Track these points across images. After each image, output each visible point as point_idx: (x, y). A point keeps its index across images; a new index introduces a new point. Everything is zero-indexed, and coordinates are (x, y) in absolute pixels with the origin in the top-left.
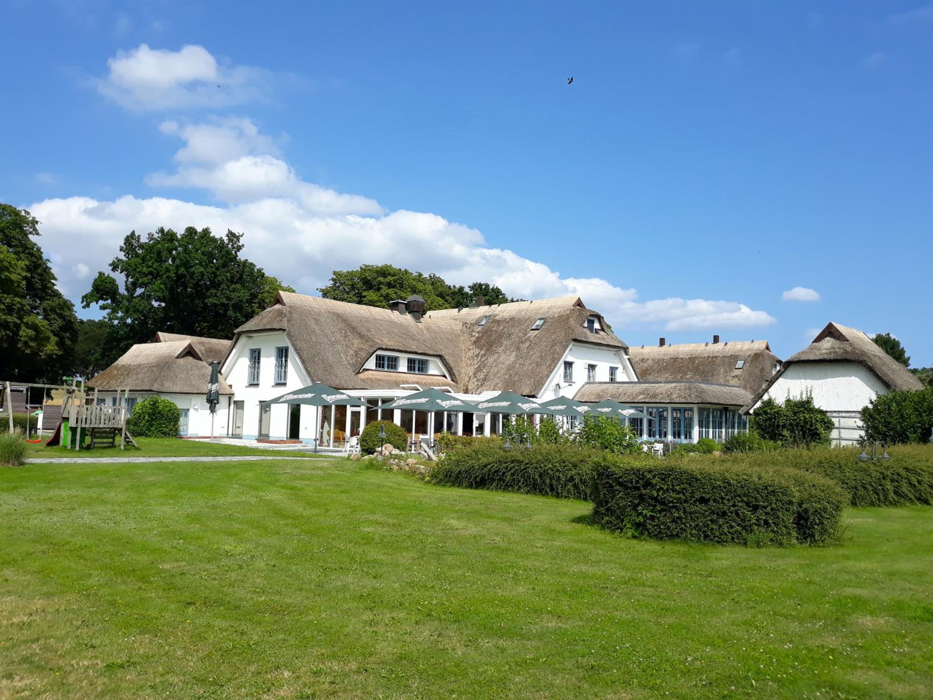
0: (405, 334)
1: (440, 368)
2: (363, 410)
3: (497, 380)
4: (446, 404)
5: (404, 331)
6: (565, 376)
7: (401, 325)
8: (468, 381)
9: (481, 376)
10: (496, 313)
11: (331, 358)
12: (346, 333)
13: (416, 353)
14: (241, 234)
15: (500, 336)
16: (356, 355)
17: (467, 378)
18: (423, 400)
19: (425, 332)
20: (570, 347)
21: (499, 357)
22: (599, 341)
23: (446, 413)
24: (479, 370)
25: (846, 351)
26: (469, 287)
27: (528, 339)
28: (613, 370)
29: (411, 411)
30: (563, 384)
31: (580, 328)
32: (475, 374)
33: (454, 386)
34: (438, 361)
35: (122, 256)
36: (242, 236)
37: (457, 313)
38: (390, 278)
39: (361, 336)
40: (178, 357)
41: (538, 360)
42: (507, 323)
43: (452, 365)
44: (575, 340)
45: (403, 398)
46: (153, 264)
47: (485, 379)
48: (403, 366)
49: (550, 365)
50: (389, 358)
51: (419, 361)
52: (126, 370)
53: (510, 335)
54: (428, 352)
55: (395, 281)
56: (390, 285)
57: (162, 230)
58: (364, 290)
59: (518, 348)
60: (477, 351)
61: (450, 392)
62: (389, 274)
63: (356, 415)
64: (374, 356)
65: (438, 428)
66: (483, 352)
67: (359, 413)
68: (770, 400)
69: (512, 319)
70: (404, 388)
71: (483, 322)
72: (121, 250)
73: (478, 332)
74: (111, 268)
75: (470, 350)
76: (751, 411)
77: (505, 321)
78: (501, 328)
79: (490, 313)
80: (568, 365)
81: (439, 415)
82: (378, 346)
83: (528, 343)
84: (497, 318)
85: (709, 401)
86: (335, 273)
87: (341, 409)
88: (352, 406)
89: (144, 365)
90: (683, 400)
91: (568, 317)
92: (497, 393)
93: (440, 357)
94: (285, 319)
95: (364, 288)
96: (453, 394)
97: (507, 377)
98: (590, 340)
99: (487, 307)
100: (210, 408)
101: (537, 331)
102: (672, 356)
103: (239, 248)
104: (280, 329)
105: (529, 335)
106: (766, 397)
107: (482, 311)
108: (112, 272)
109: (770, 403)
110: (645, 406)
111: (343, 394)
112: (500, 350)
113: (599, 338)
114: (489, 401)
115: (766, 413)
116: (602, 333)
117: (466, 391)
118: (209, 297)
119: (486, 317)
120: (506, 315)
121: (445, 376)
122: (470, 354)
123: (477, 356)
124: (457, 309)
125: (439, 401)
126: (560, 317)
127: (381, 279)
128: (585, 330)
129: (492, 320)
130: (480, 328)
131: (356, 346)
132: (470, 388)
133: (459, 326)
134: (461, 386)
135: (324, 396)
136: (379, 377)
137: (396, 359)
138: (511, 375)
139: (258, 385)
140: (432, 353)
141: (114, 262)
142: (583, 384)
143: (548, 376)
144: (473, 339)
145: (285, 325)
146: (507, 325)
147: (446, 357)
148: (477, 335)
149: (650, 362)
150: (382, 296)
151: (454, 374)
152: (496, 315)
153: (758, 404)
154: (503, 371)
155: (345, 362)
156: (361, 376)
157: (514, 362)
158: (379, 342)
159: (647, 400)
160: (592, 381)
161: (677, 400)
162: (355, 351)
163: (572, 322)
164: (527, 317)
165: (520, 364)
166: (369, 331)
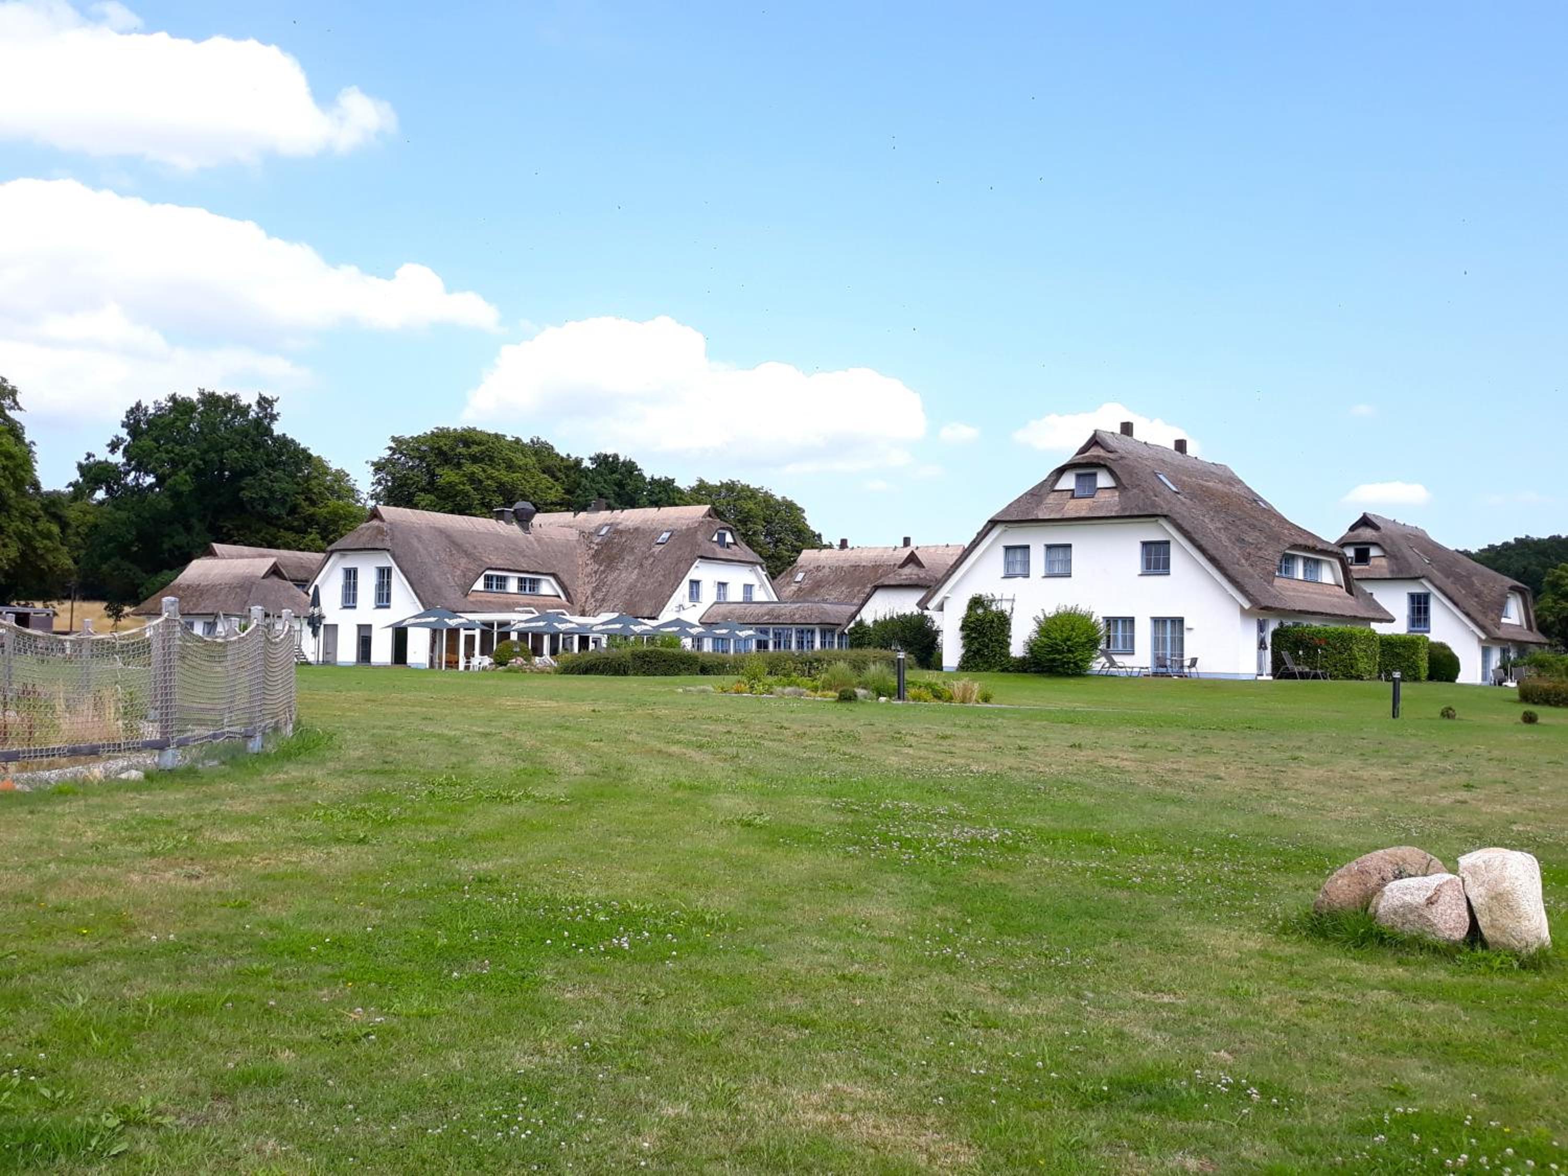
0: (514, 550)
1: (553, 587)
2: (477, 633)
3: (616, 601)
4: (562, 627)
5: (512, 546)
6: (691, 594)
7: (508, 539)
8: (586, 602)
9: (599, 596)
10: (619, 520)
11: (438, 579)
12: (451, 551)
13: (528, 572)
14: (275, 398)
15: (622, 550)
16: (464, 576)
17: (584, 599)
18: (542, 624)
19: (536, 544)
20: (696, 564)
21: (619, 575)
22: (729, 557)
23: (561, 635)
24: (597, 589)
25: (919, 578)
26: (591, 459)
27: (652, 555)
28: (748, 588)
29: (527, 635)
30: (687, 604)
31: (708, 544)
32: (592, 594)
33: (569, 607)
34: (552, 580)
35: (124, 433)
36: (276, 401)
37: (572, 519)
38: (475, 449)
39: (467, 554)
40: (264, 577)
41: (661, 578)
42: (631, 534)
43: (567, 583)
44: (702, 557)
45: (521, 621)
46: (173, 447)
47: (603, 600)
48: (512, 586)
49: (673, 585)
50: (498, 577)
51: (530, 580)
52: (196, 591)
53: (633, 548)
54: (540, 571)
55: (482, 452)
56: (474, 459)
57: (173, 398)
58: (438, 466)
59: (641, 565)
60: (597, 567)
61: (564, 614)
62: (474, 442)
63: (470, 640)
64: (482, 577)
65: (554, 652)
66: (602, 568)
67: (473, 636)
68: (861, 620)
69: (636, 529)
70: (519, 612)
71: (603, 532)
72: (123, 426)
73: (597, 544)
74: (109, 449)
75: (587, 565)
76: (846, 631)
77: (627, 531)
78: (624, 540)
79: (612, 521)
80: (695, 583)
81: (554, 639)
82: (488, 566)
83: (652, 559)
84: (620, 527)
85: (828, 621)
86: (394, 439)
87: (453, 633)
88: (465, 629)
89: (220, 584)
90: (803, 621)
91: (696, 530)
92: (616, 615)
93: (554, 575)
94: (388, 538)
95: (438, 462)
96: (568, 617)
97: (628, 597)
98: (719, 557)
99: (608, 512)
100: (313, 632)
101: (662, 546)
102: (853, 563)
103: (274, 418)
104: (384, 549)
105: (654, 549)
106: (858, 618)
107: (603, 518)
108: (110, 455)
109: (860, 624)
110: (771, 627)
111: (460, 617)
112: (621, 566)
113: (730, 554)
114: (603, 624)
115: (857, 632)
116: (734, 547)
117: (583, 614)
118: (243, 489)
119: (607, 525)
120: (630, 524)
121: (559, 596)
122: (588, 569)
123: (595, 572)
124: (572, 514)
125: (556, 624)
126: (688, 529)
127: (461, 449)
128: (714, 545)
129: (616, 531)
130: (598, 540)
131: (462, 565)
132: (587, 609)
133: (573, 535)
134: (578, 608)
135: (447, 620)
136: (488, 599)
137: (503, 579)
138: (631, 596)
139: (355, 607)
140: (544, 571)
141: (113, 441)
142: (711, 603)
143: (670, 597)
144: (592, 552)
145: (388, 544)
146: (630, 536)
147: (561, 575)
148: (596, 548)
149: (827, 570)
150: (464, 475)
151: (569, 594)
152: (618, 525)
153: (852, 625)
154: (623, 591)
155: (453, 584)
156: (470, 598)
157: (637, 580)
158: (487, 560)
159: (771, 621)
160: (722, 600)
161: (797, 621)
162: (462, 571)
163: (700, 536)
164: (652, 527)
165: (642, 583)
166: (475, 547)
